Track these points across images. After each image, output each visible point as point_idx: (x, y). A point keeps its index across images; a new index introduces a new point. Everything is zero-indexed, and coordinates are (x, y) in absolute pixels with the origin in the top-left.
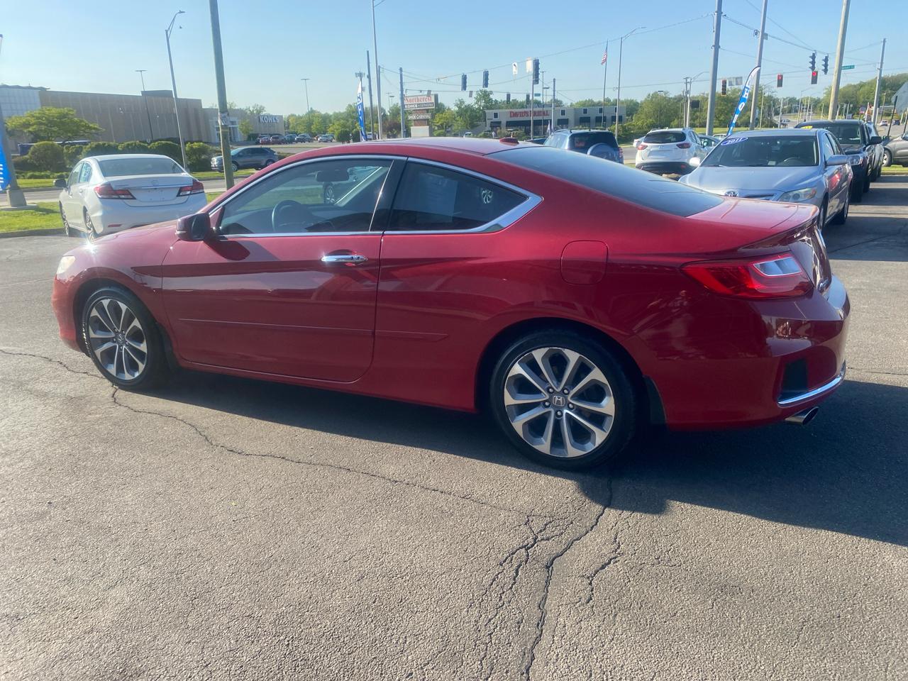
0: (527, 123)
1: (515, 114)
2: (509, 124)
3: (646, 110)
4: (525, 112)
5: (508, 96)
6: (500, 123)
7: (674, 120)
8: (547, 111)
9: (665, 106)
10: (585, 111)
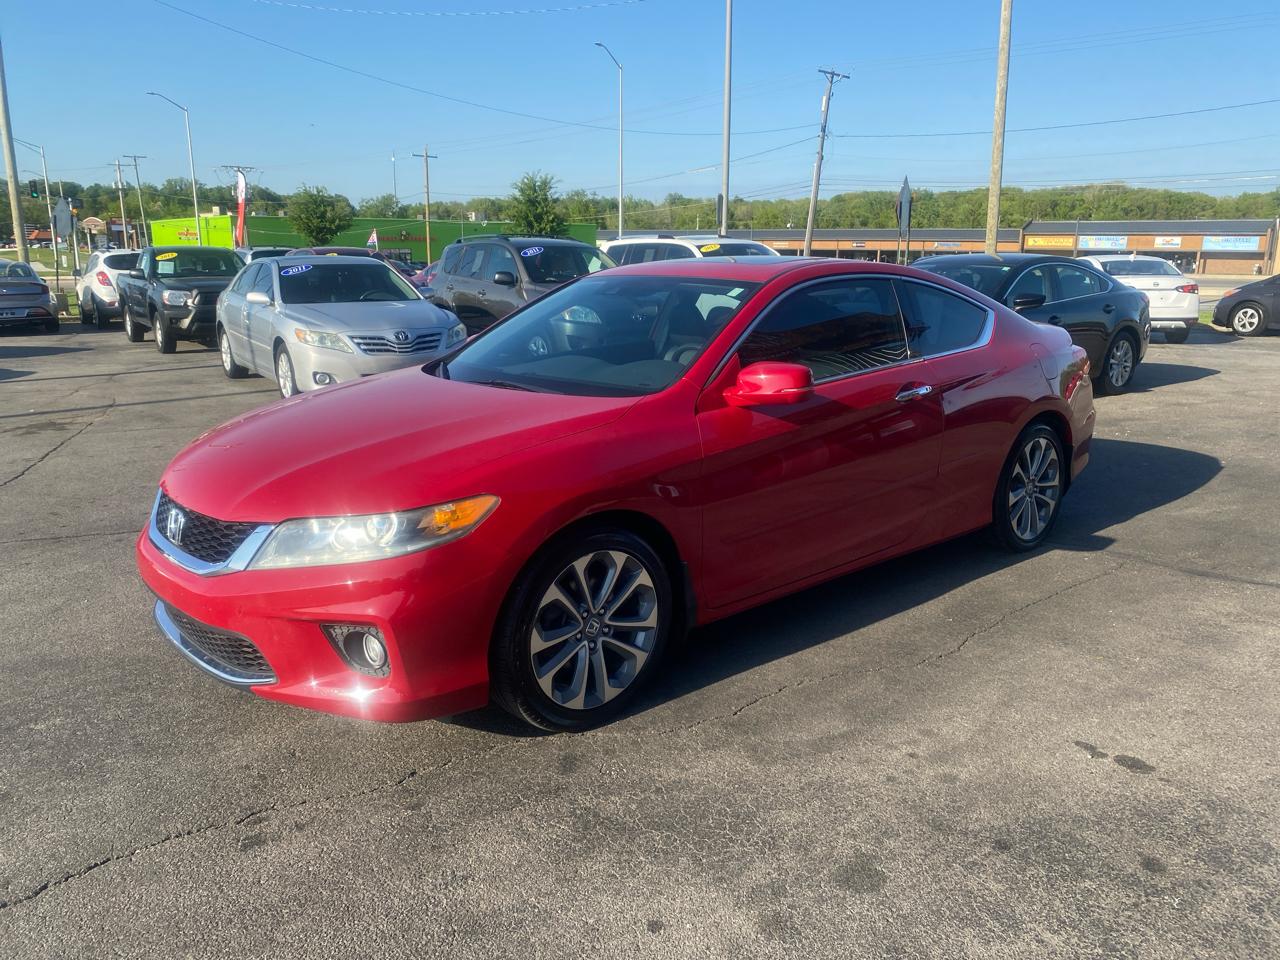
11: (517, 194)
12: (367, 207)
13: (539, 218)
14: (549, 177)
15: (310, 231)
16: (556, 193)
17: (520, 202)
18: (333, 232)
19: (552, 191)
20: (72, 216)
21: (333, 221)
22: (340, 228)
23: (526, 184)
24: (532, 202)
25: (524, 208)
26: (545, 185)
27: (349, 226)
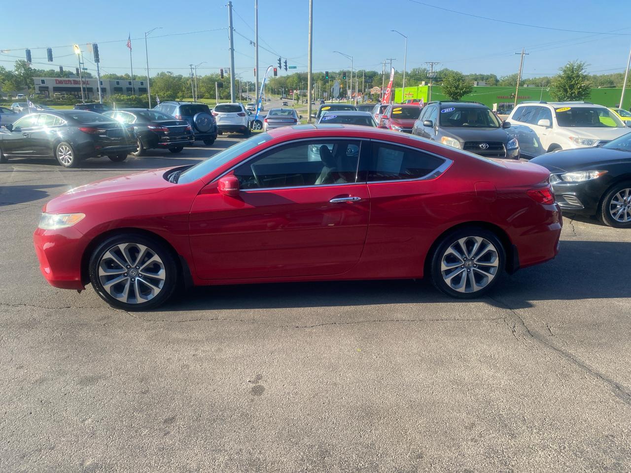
0: (78, 89)
1: (61, 82)
2: (56, 89)
3: (158, 84)
4: (69, 81)
5: (61, 68)
6: (47, 88)
7: (179, 92)
8: (87, 81)
9: (172, 82)
10: (118, 83)
11: (562, 73)
12: (503, 81)
13: (572, 87)
14: (582, 63)
15: (450, 94)
16: (585, 72)
17: (562, 78)
18: (461, 95)
19: (583, 71)
20: (340, 88)
21: (462, 89)
22: (465, 93)
23: (568, 68)
24: (569, 78)
25: (562, 81)
26: (580, 67)
27: (470, 92)
